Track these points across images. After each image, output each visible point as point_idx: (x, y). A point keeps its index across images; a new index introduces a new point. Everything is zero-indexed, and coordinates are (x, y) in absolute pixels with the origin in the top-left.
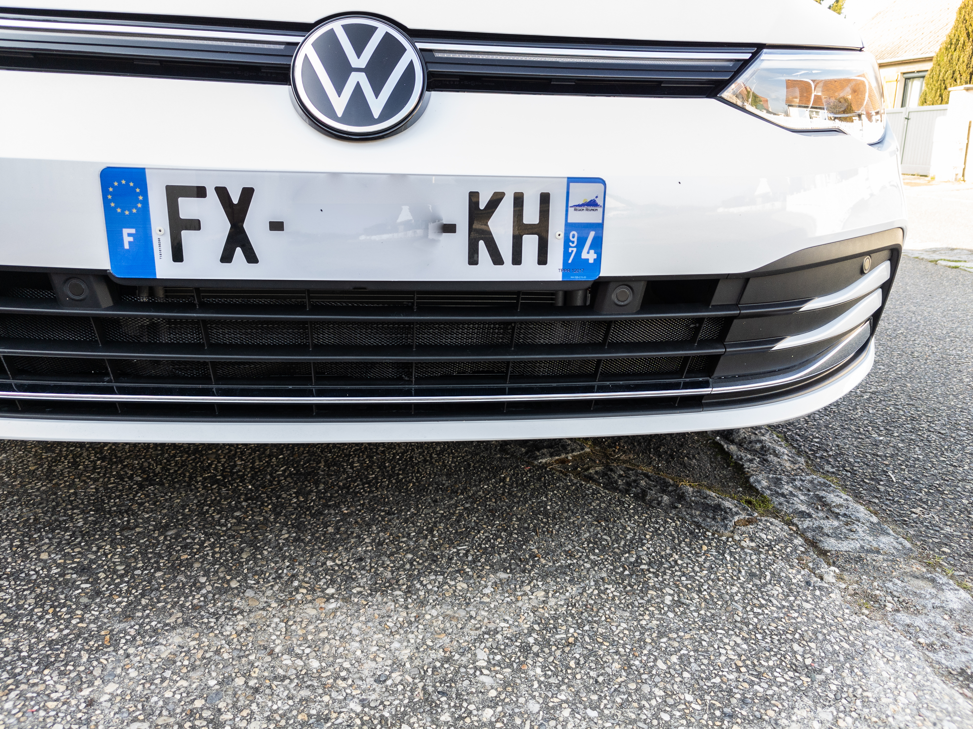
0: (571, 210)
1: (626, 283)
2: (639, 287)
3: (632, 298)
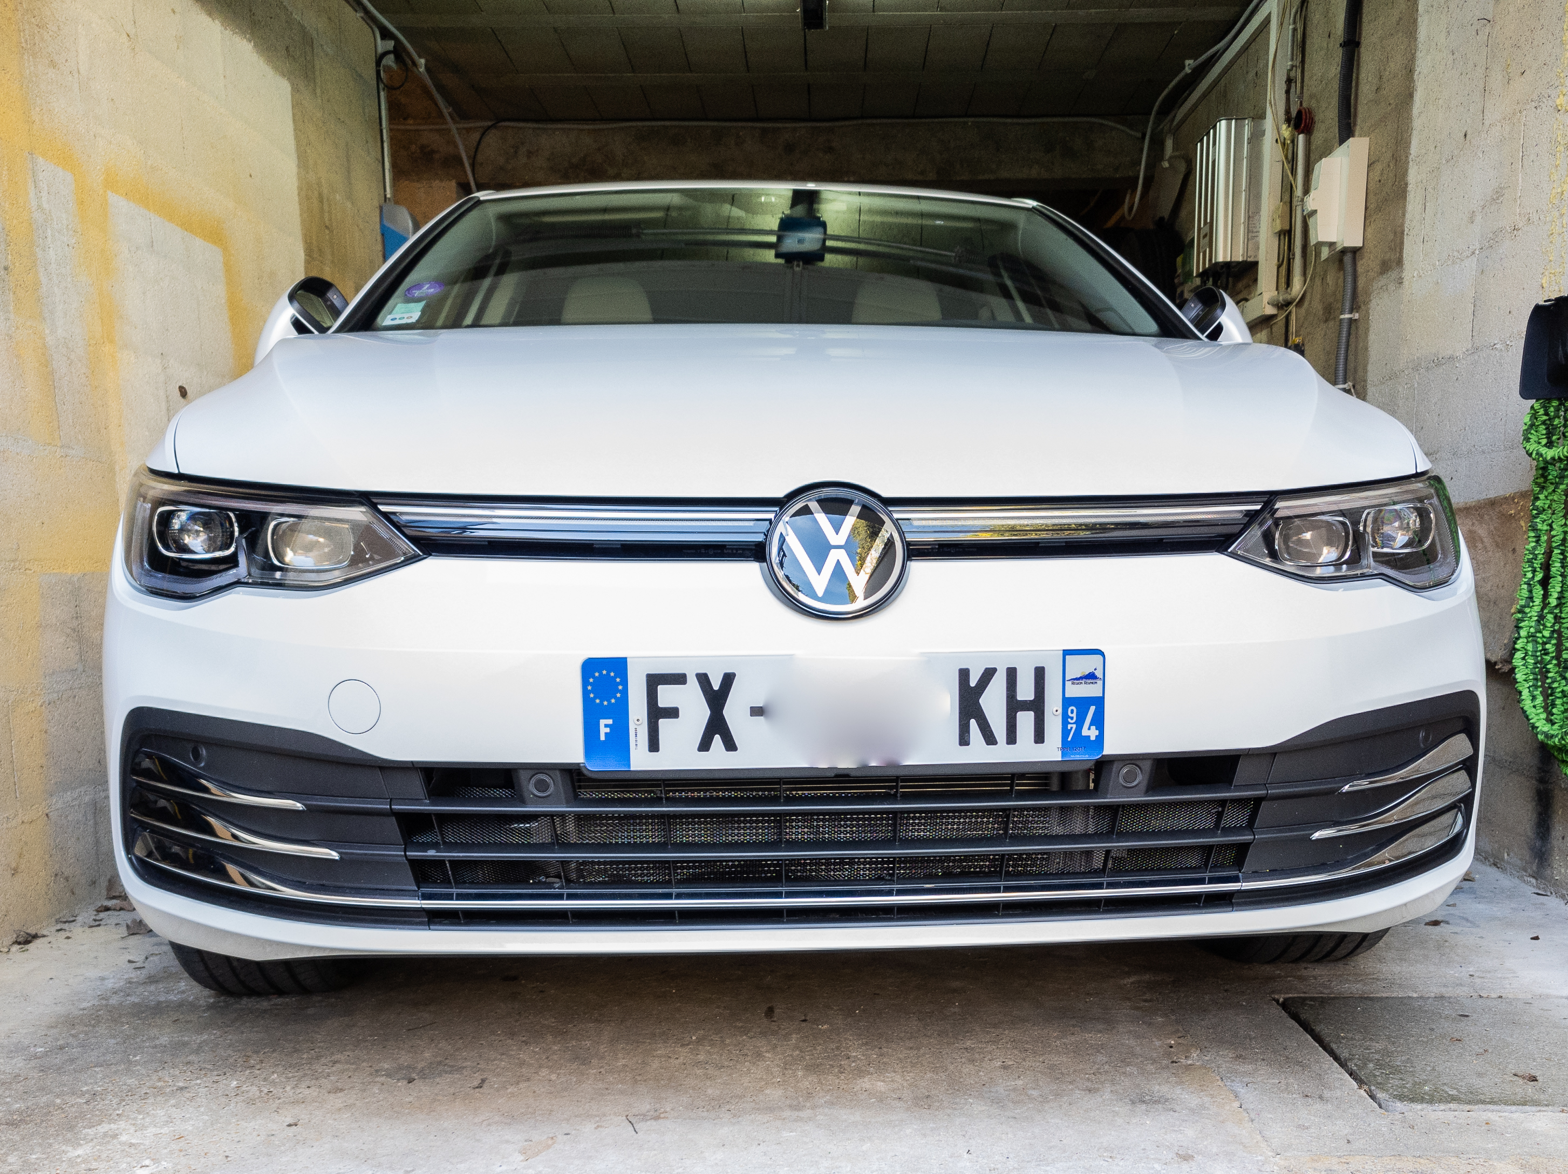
0: (1068, 684)
1: (1132, 762)
2: (1147, 766)
3: (1141, 779)
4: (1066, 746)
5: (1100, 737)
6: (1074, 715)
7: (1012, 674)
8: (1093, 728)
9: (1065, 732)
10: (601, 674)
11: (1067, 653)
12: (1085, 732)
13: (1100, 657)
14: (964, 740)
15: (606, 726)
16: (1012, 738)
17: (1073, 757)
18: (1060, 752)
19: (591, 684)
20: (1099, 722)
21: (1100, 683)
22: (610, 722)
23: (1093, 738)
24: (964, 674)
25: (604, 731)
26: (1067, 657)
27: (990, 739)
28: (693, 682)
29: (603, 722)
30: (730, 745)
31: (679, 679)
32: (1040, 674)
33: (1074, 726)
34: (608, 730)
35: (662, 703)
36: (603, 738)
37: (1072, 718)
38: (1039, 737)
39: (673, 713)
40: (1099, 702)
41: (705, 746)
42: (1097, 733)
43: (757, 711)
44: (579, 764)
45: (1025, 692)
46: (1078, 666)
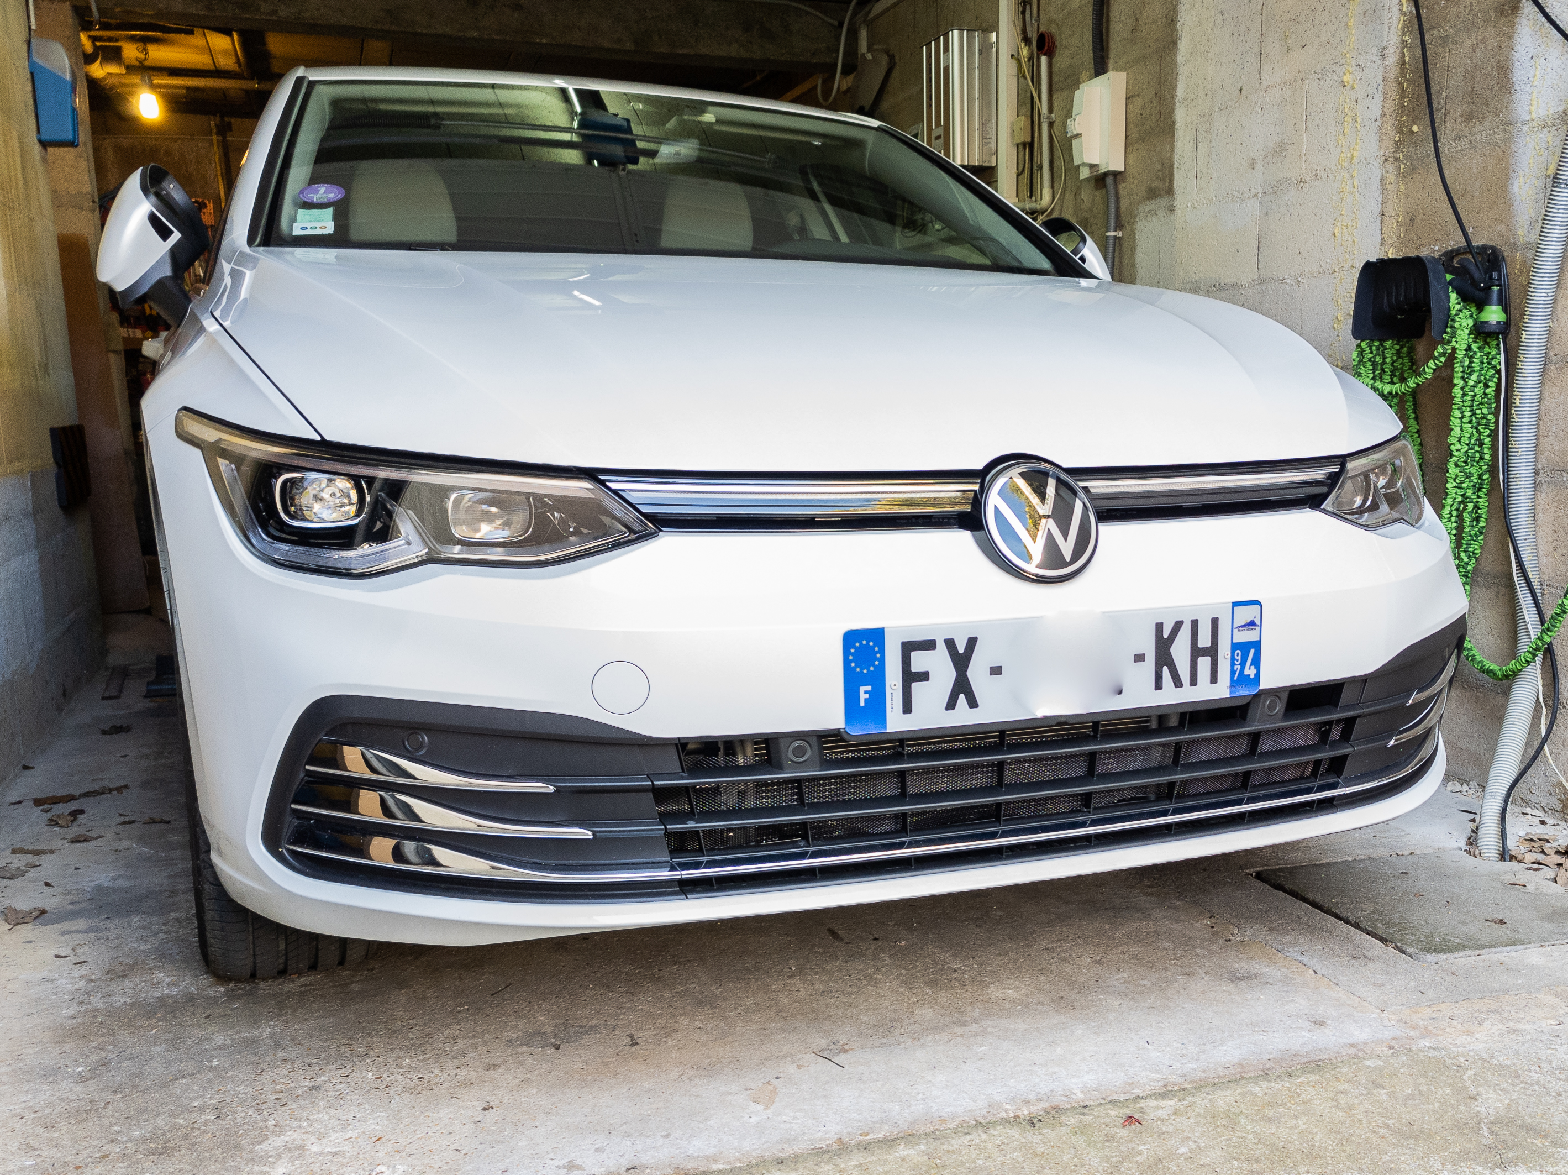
0: (1235, 631)
1: (1275, 694)
2: (1285, 696)
3: (1280, 707)
4: (1234, 684)
5: (1258, 675)
6: (1239, 658)
7: (1195, 624)
8: (1253, 667)
9: (1233, 672)
10: (861, 644)
11: (1235, 604)
12: (1247, 672)
13: (1258, 607)
14: (1158, 686)
15: (866, 692)
16: (1194, 682)
17: (1238, 694)
18: (1228, 690)
19: (852, 654)
20: (1257, 663)
21: (1258, 628)
22: (869, 688)
23: (1252, 676)
24: (1159, 627)
25: (863, 697)
26: (1235, 608)
27: (1178, 683)
28: (941, 647)
29: (862, 689)
30: (973, 703)
31: (929, 645)
32: (1215, 622)
33: (1239, 667)
34: (867, 696)
35: (914, 669)
36: (862, 704)
37: (1237, 660)
38: (1214, 680)
39: (924, 676)
40: (1257, 645)
41: (951, 705)
42: (1255, 671)
43: (996, 671)
44: (838, 730)
45: (1204, 641)
46: (1244, 615)
